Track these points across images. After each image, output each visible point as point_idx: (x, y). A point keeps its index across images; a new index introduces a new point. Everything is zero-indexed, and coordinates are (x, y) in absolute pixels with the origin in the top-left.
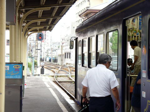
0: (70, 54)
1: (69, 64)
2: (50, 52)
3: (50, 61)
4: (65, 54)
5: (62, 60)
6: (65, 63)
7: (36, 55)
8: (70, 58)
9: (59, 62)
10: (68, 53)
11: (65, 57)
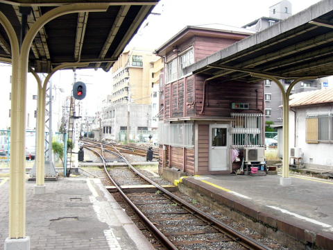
0: (110, 128)
1: (110, 140)
2: (84, 126)
3: (85, 135)
4: (104, 128)
5: (100, 136)
6: (104, 139)
7: (71, 129)
8: (110, 132)
9: (97, 137)
10: (107, 127)
11: (104, 132)
